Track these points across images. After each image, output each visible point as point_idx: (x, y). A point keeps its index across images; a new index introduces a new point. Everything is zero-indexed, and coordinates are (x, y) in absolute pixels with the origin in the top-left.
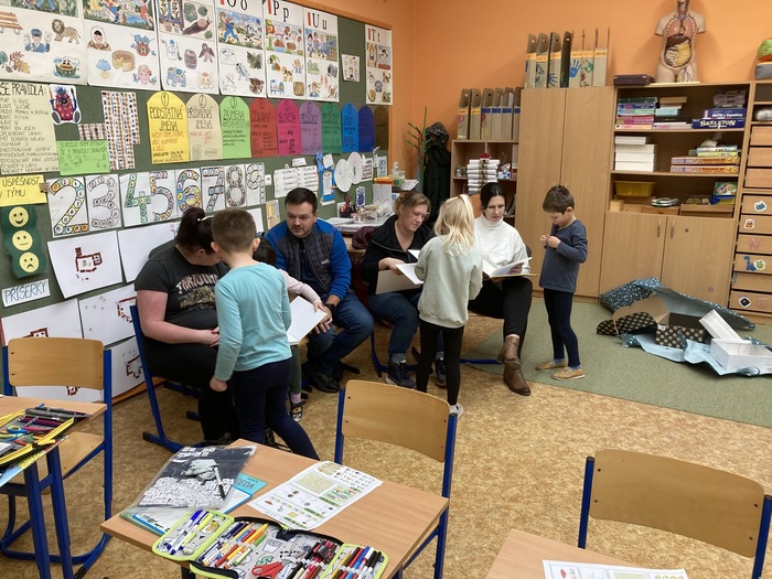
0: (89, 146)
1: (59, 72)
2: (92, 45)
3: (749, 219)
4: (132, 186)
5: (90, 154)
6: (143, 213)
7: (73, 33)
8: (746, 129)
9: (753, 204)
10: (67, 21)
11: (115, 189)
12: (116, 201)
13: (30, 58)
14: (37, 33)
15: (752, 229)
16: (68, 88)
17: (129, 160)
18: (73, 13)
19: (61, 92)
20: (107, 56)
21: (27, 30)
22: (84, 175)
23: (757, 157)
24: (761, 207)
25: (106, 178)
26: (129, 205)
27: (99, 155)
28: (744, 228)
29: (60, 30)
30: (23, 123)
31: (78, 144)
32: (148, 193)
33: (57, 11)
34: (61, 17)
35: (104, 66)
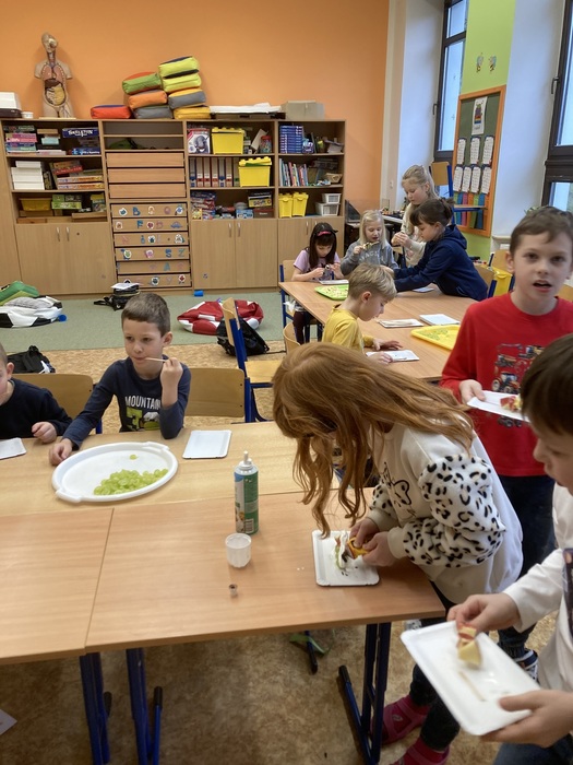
3: (118, 222)
8: (103, 156)
9: (119, 211)
15: (121, 229)
23: (115, 176)
24: (123, 212)
28: (116, 229)
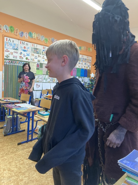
0: (40, 71)
1: (38, 61)
2: (42, 58)
4: (45, 77)
5: (40, 72)
6: (46, 81)
7: (40, 56)
10: (40, 55)
11: (43, 77)
12: (43, 78)
13: (35, 59)
14: (36, 56)
16: (39, 63)
17: (45, 73)
18: (41, 54)
19: (38, 64)
20: (44, 59)
21: (35, 56)
22: (39, 75)
25: (42, 75)
26: (44, 79)
27: (41, 72)
29: (39, 56)
30: (33, 67)
31: (39, 70)
32: (47, 78)
33: (39, 54)
34: (39, 55)
35: (44, 61)
